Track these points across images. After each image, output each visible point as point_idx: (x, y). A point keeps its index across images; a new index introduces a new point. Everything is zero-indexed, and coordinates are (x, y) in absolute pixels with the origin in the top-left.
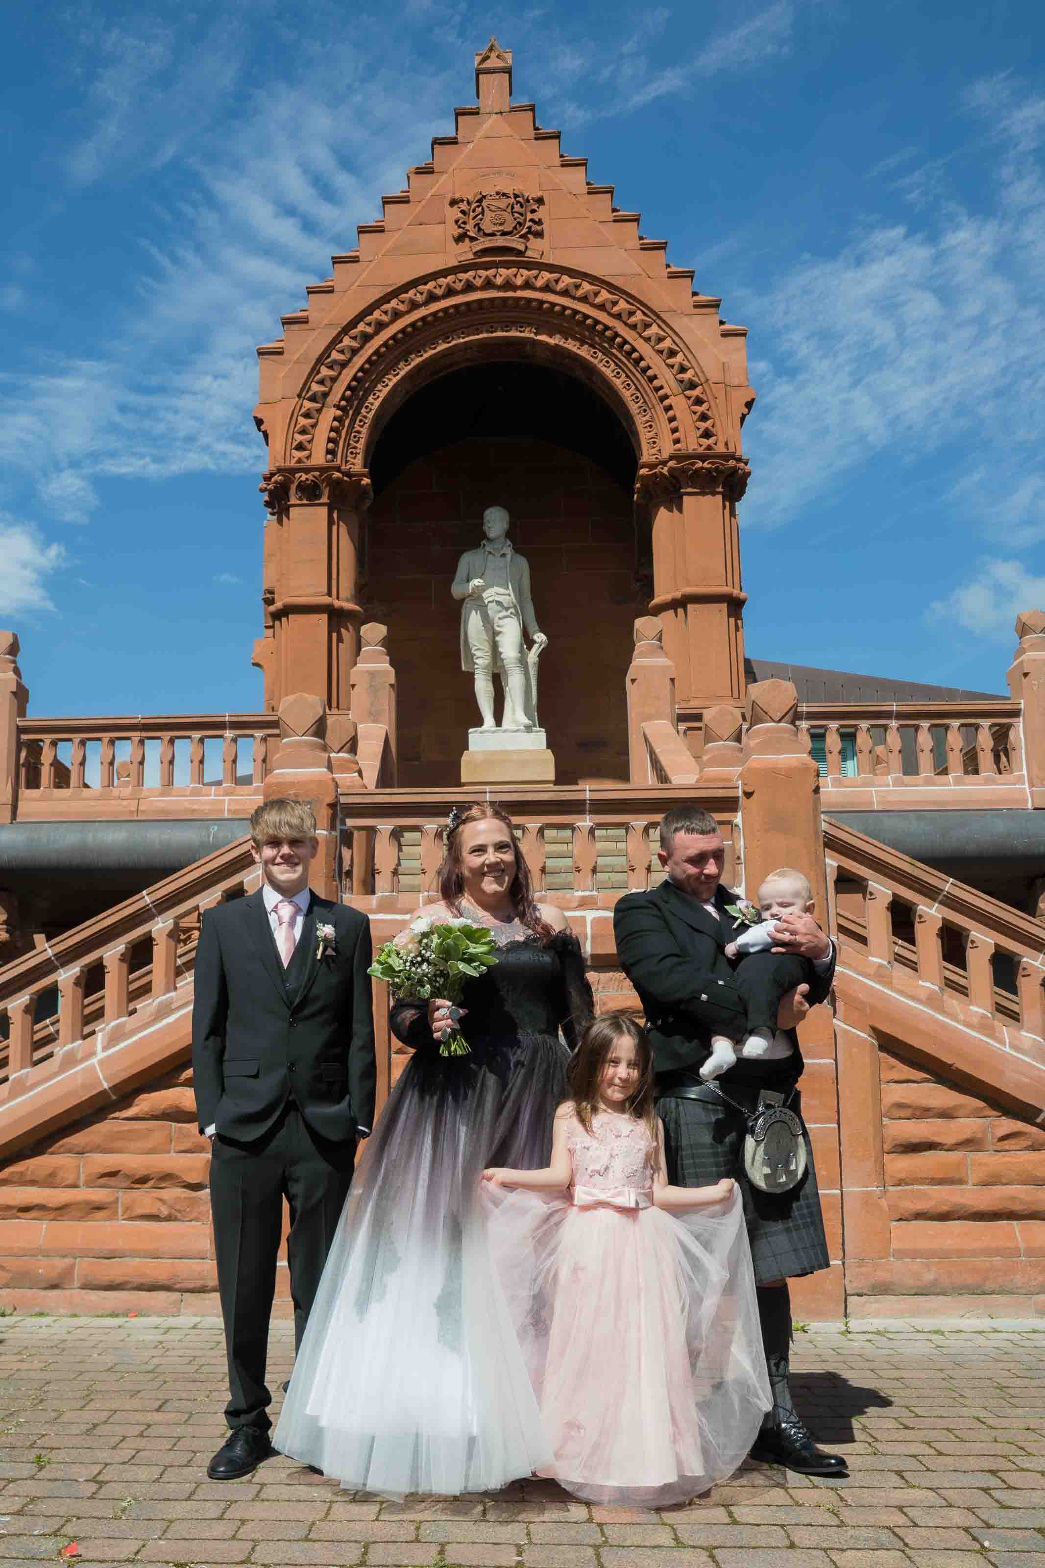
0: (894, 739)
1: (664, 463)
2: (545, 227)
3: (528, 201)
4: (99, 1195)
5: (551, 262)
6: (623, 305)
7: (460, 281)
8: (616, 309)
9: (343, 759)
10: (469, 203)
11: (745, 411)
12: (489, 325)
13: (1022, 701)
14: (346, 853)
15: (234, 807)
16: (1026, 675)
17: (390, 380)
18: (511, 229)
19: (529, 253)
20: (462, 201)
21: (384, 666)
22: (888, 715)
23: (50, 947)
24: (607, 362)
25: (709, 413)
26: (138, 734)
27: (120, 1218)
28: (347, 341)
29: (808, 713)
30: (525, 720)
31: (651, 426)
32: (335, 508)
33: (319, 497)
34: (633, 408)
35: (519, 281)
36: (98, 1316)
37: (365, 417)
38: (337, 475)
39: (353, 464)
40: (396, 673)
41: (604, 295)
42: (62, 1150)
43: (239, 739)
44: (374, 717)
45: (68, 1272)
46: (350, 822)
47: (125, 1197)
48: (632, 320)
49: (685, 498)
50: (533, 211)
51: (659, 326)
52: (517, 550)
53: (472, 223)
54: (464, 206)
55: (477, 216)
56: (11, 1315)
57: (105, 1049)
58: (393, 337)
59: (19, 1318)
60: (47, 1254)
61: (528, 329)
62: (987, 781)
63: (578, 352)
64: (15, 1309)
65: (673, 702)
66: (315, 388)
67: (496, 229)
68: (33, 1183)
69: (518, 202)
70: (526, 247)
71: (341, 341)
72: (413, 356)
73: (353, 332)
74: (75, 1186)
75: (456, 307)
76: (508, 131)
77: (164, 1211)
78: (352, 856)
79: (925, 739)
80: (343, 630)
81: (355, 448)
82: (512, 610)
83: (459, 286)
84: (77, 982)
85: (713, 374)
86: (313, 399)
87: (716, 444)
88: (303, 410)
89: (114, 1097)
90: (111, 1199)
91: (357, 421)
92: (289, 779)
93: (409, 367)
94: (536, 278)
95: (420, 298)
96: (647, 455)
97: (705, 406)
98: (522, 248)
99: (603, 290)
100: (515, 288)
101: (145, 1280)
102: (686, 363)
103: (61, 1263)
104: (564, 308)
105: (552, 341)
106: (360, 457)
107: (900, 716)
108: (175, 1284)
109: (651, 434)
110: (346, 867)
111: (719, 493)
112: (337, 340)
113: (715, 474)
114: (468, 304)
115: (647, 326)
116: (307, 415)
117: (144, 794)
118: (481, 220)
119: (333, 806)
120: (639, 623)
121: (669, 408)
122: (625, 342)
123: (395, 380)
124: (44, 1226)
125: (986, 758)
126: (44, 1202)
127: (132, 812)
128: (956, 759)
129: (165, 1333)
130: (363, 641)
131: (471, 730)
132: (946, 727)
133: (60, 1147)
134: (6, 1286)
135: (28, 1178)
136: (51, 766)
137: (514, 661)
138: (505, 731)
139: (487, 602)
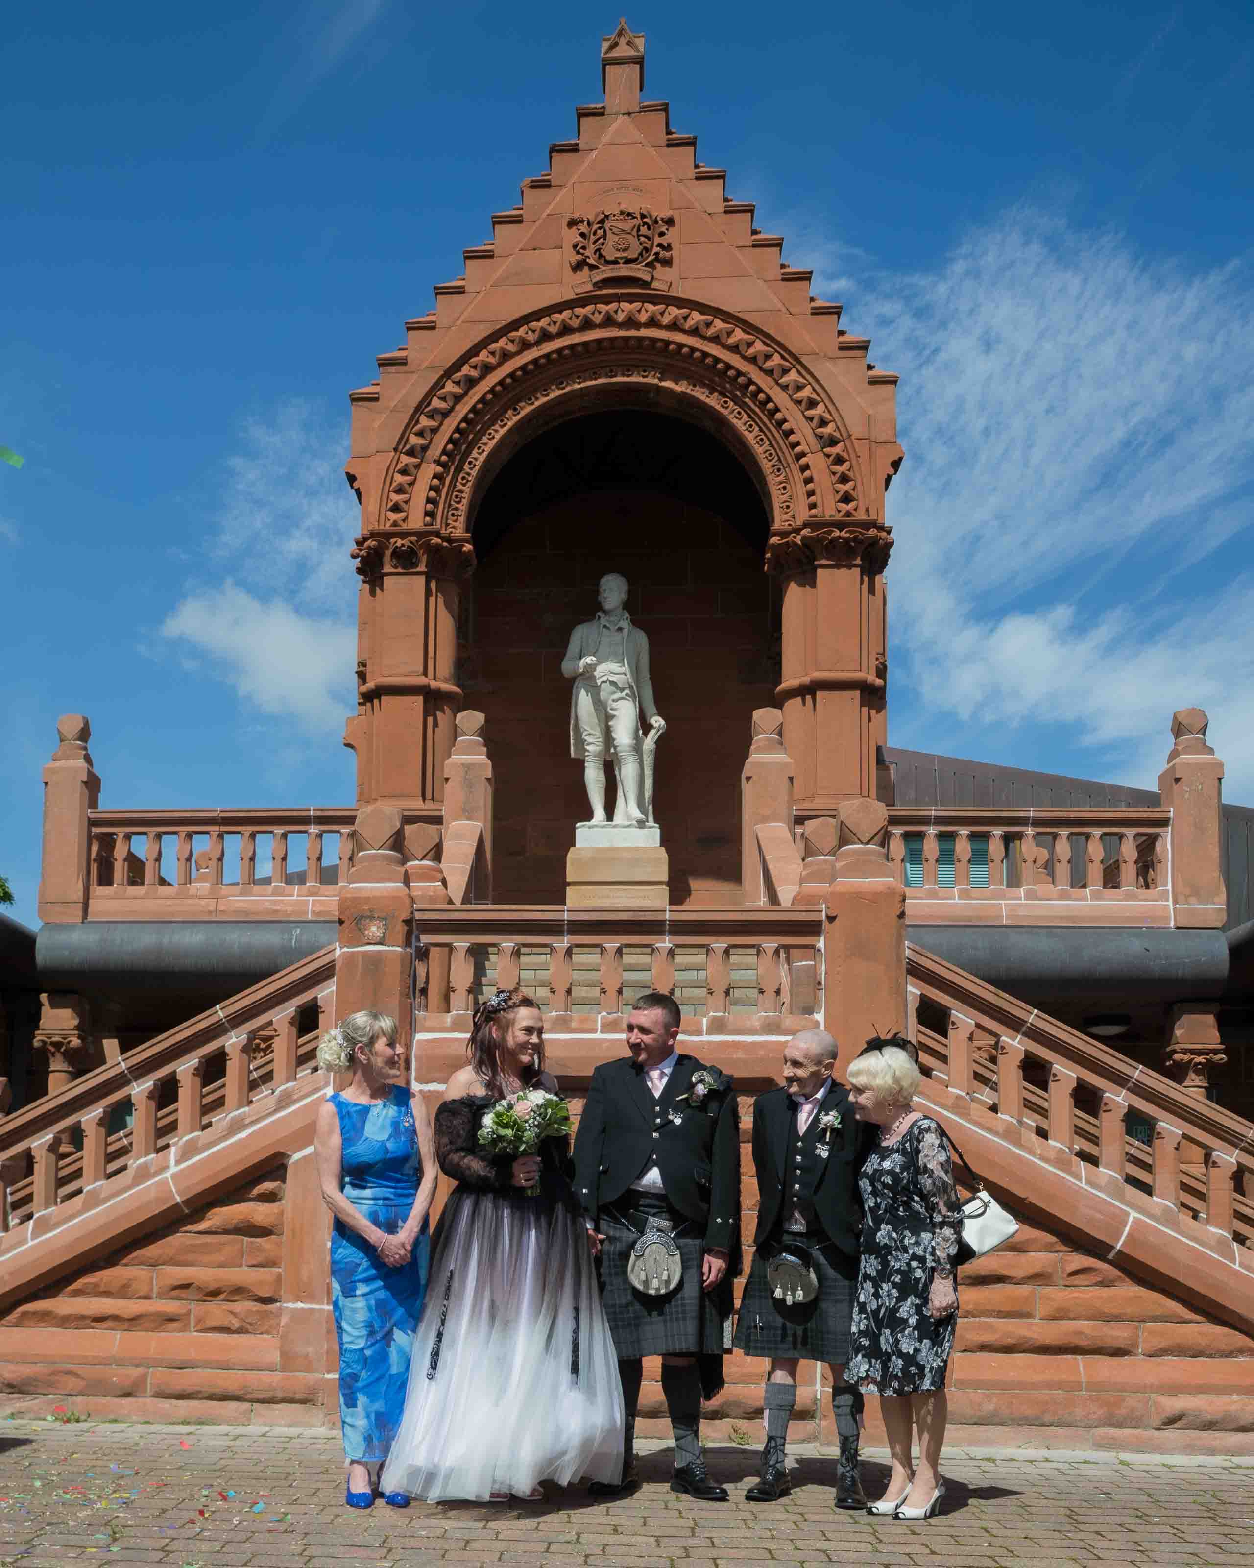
0: (1029, 848)
1: (797, 531)
2: (675, 253)
3: (656, 222)
4: (171, 1307)
5: (681, 295)
6: (759, 346)
7: (577, 317)
8: (751, 351)
9: (423, 868)
10: (589, 224)
11: (892, 471)
12: (608, 369)
13: (1172, 809)
14: (421, 970)
15: (318, 909)
16: (1177, 780)
17: (496, 431)
18: (636, 256)
19: (655, 284)
20: (582, 221)
21: (481, 758)
23: (124, 1060)
24: (739, 413)
25: (851, 474)
26: (217, 828)
27: (192, 1329)
28: (449, 387)
29: (936, 817)
30: (637, 814)
31: (785, 488)
32: (433, 578)
33: (415, 565)
34: (766, 466)
35: (643, 318)
36: (170, 1424)
37: (469, 474)
38: (436, 540)
39: (453, 527)
40: (493, 767)
41: (739, 335)
42: (134, 1262)
43: (324, 835)
44: (468, 813)
45: (143, 1379)
46: (426, 939)
47: (196, 1309)
48: (769, 364)
49: (819, 571)
50: (662, 234)
51: (798, 371)
52: (635, 623)
53: (592, 248)
54: (583, 228)
55: (599, 239)
56: (85, 1421)
57: (177, 1163)
58: (501, 383)
59: (94, 1424)
60: (120, 1362)
61: (653, 373)
62: (1129, 896)
63: (707, 401)
64: (90, 1415)
65: (792, 800)
66: (414, 440)
67: (618, 255)
68: (107, 1294)
69: (645, 224)
70: (653, 278)
71: (443, 387)
72: (522, 404)
73: (457, 376)
74: (147, 1297)
75: (572, 347)
76: (638, 136)
77: (236, 1324)
78: (428, 971)
79: (1063, 849)
80: (438, 714)
81: (457, 509)
82: (627, 691)
83: (575, 323)
84: (150, 1096)
85: (856, 429)
86: (411, 453)
87: (855, 510)
88: (400, 466)
89: (187, 1211)
90: (184, 1311)
91: (460, 479)
92: (364, 894)
93: (518, 417)
94: (662, 314)
95: (532, 337)
96: (780, 521)
97: (846, 466)
98: (647, 278)
99: (737, 330)
100: (638, 326)
101: (217, 1390)
102: (827, 415)
103: (135, 1372)
104: (693, 350)
105: (678, 388)
106: (462, 519)
107: (1036, 822)
108: (246, 1394)
109: (784, 498)
110: (420, 984)
111: (856, 566)
112: (439, 385)
113: (853, 544)
114: (585, 344)
115: (785, 371)
116: (404, 472)
117: (223, 893)
118: (603, 244)
119: (408, 922)
120: (759, 715)
121: (805, 468)
122: (760, 390)
123: (502, 431)
124: (118, 1336)
125: (1129, 871)
126: (117, 1312)
127: (210, 912)
128: (1095, 871)
129: (234, 1440)
130: (459, 730)
131: (578, 824)
132: (1088, 836)
133: (133, 1259)
134: (81, 1393)
135: (101, 1289)
136: (125, 860)
137: (628, 749)
138: (615, 826)
139: (599, 682)
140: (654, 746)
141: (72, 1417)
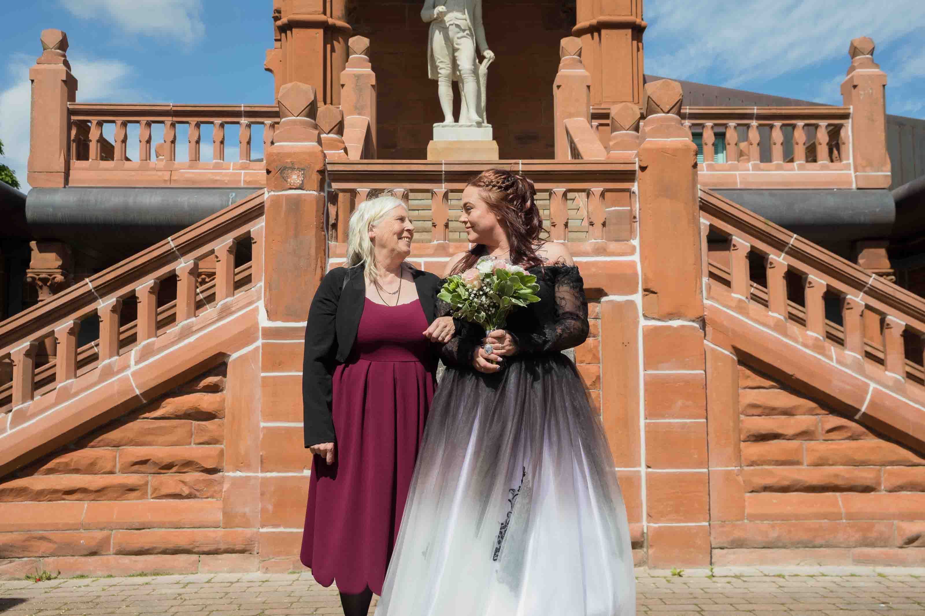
0: (754, 135)
4: (133, 479)
9: (332, 139)
13: (851, 107)
14: (332, 210)
15: (248, 179)
16: (855, 87)
21: (367, 70)
22: (750, 116)
23: (91, 282)
26: (170, 118)
27: (149, 497)
29: (690, 114)
30: (476, 118)
36: (130, 576)
40: (376, 76)
42: (101, 444)
43: (252, 125)
44: (359, 110)
45: (106, 541)
46: (335, 186)
47: (153, 480)
56: (56, 578)
57: (137, 363)
59: (62, 580)
60: (87, 528)
62: (822, 168)
64: (59, 573)
65: (588, 104)
68: (77, 471)
74: (111, 472)
77: (186, 491)
78: (337, 212)
79: (777, 135)
80: (335, 43)
84: (114, 310)
89: (145, 402)
90: (143, 482)
92: (286, 151)
101: (170, 546)
103: (99, 535)
107: (759, 117)
108: (194, 548)
110: (332, 221)
117: (176, 166)
119: (322, 172)
120: (565, 42)
124: (86, 506)
125: (823, 151)
126: (86, 486)
127: (165, 181)
128: (800, 151)
129: (184, 587)
130: (351, 50)
131: (435, 125)
132: (794, 126)
133: (99, 442)
134: (52, 555)
135: (72, 468)
136: (98, 141)
137: (468, 72)
138: (461, 126)
139: (448, 25)
140: (487, 71)
141: (44, 576)
